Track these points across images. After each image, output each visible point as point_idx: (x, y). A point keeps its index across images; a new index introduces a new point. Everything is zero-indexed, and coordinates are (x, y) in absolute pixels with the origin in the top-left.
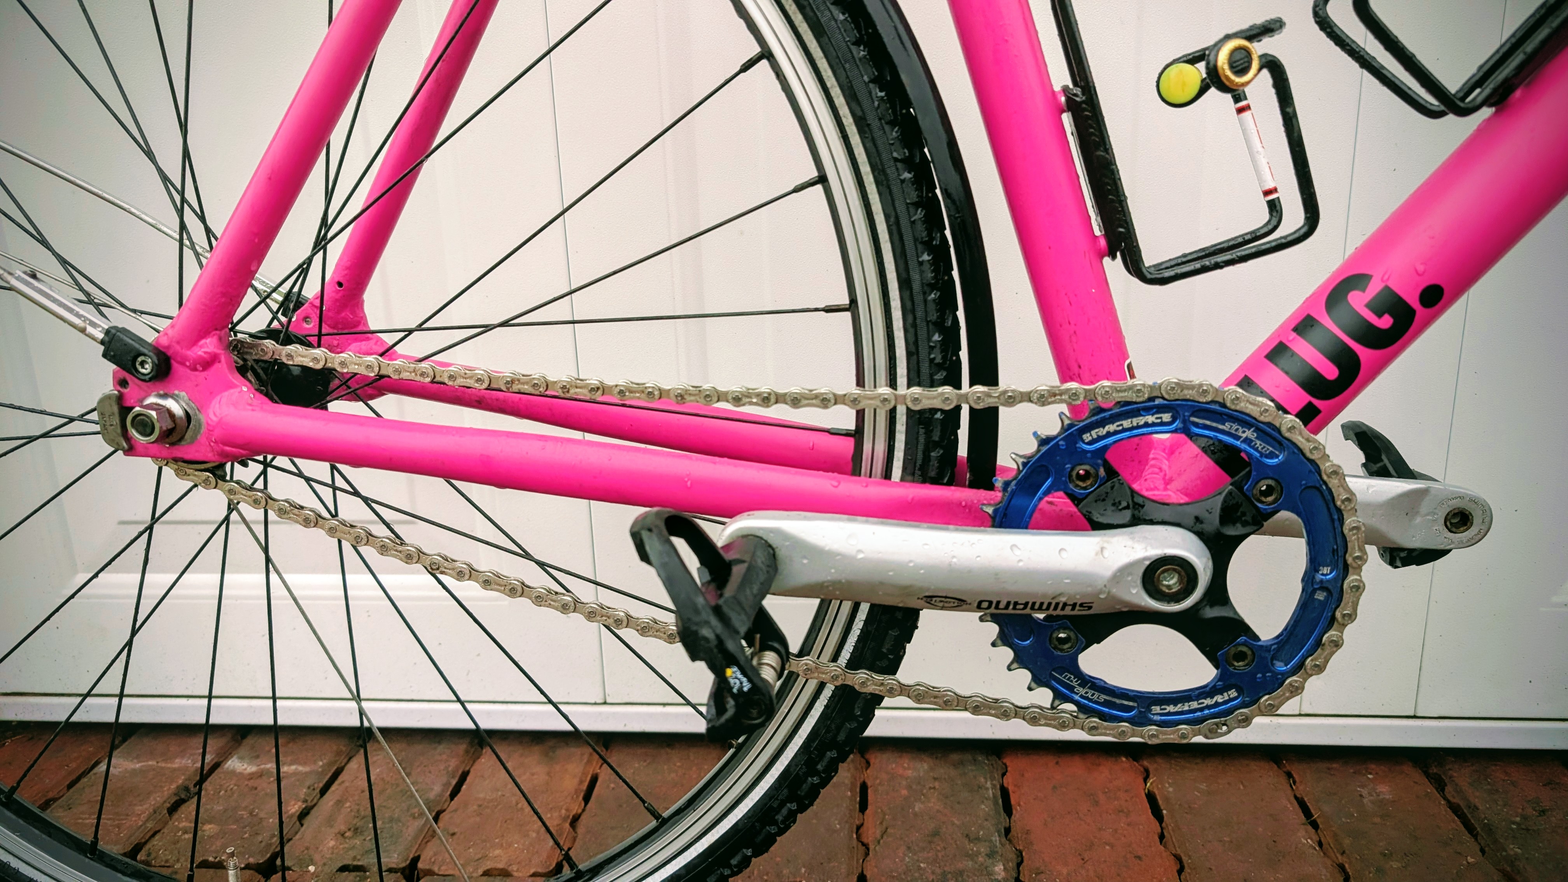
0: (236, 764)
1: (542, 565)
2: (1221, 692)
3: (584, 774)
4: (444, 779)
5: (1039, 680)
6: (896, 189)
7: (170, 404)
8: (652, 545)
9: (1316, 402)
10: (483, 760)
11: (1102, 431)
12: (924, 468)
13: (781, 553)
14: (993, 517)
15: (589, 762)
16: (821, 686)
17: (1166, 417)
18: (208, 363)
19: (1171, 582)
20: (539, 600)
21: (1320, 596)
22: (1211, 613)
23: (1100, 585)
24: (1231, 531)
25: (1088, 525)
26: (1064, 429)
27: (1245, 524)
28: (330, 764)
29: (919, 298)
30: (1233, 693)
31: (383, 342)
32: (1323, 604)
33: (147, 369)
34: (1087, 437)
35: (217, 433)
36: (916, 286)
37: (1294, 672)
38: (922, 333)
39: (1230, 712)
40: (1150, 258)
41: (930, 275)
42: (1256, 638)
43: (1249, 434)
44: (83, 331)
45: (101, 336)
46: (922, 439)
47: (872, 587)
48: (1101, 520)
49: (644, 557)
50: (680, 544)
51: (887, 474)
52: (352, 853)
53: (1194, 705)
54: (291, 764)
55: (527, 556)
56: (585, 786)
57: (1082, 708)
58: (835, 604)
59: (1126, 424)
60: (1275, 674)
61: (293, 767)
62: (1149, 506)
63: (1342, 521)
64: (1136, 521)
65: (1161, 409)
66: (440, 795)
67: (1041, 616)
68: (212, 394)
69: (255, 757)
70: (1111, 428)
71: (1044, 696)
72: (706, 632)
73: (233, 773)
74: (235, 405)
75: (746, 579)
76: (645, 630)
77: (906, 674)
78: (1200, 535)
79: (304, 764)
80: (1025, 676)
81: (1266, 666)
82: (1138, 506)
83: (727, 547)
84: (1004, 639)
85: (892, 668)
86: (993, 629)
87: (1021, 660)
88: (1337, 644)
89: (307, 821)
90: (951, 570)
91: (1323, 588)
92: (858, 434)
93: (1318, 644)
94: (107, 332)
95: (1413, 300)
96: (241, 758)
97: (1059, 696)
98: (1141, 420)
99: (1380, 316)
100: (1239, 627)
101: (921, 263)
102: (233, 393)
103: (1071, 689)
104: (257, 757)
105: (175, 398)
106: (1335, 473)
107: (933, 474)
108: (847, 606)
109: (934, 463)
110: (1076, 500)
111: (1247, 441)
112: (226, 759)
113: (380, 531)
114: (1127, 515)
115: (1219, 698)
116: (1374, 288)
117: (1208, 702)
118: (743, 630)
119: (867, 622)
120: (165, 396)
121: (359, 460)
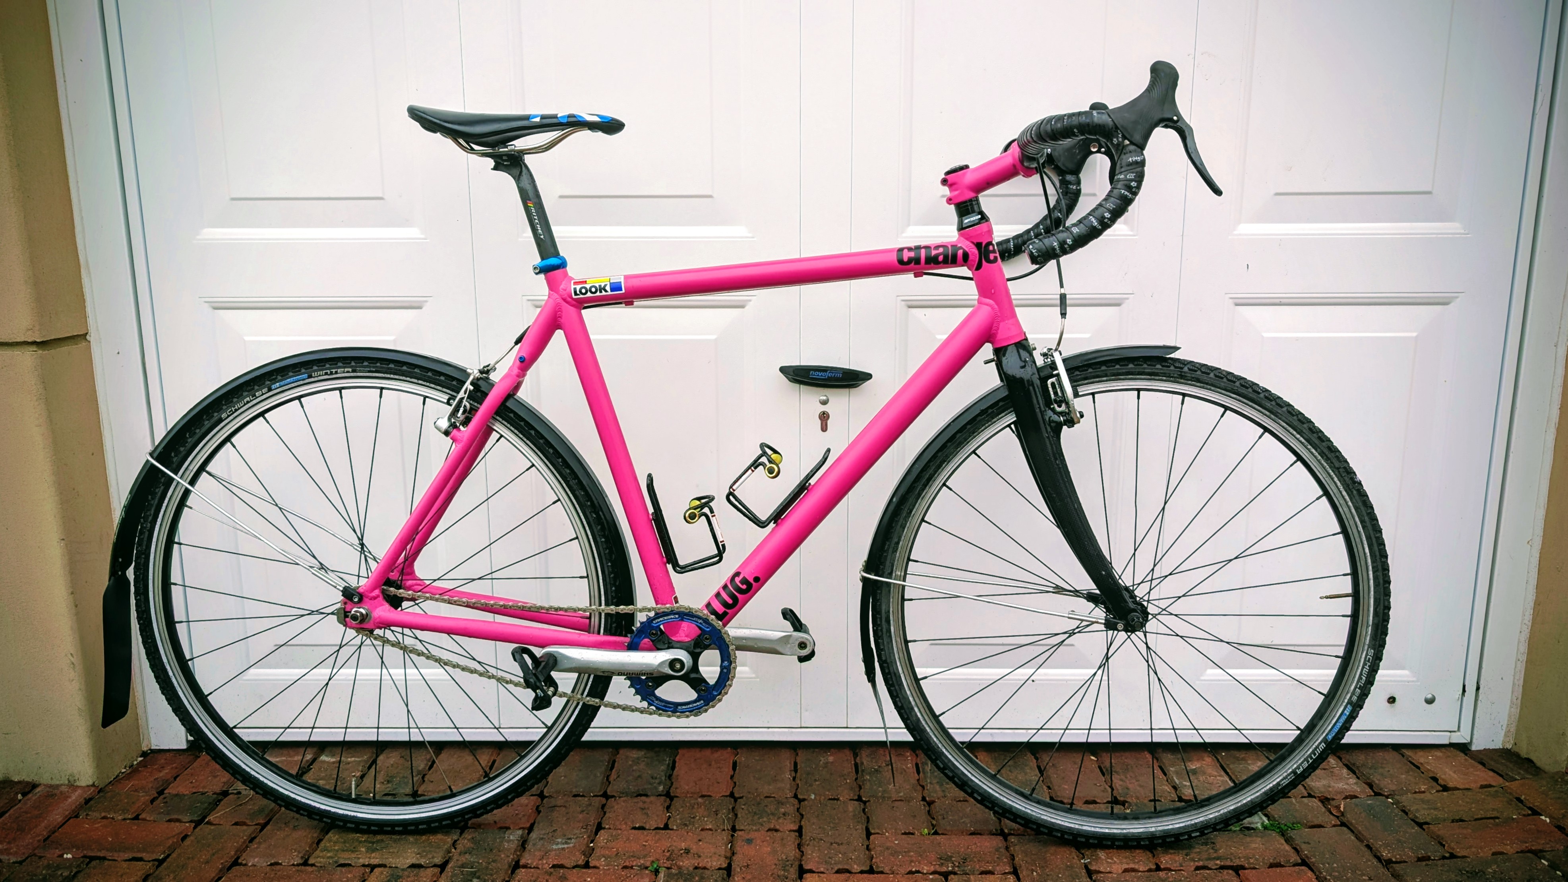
0: (323, 758)
1: (479, 662)
2: (698, 701)
3: (490, 759)
4: (425, 762)
5: (643, 699)
6: (600, 544)
7: (362, 610)
8: (517, 656)
9: (727, 611)
10: (442, 755)
11: (659, 620)
12: (610, 630)
13: (558, 659)
14: (627, 646)
15: (492, 755)
16: (578, 704)
17: (677, 616)
18: (375, 598)
19: (678, 666)
20: (481, 675)
21: (725, 671)
22: (693, 675)
23: (654, 667)
24: (698, 650)
25: (655, 648)
26: (648, 619)
27: (701, 648)
28: (370, 758)
29: (607, 577)
30: (702, 702)
31: (425, 584)
32: (726, 673)
33: (356, 600)
34: (654, 622)
35: (378, 620)
36: (607, 572)
37: (719, 694)
38: (609, 587)
39: (702, 707)
40: (682, 562)
41: (610, 570)
42: (708, 684)
43: (701, 621)
44: (335, 587)
45: (342, 589)
46: (609, 620)
47: (596, 669)
48: (659, 647)
49: (515, 660)
50: (526, 656)
51: (599, 633)
52: (388, 789)
53: (691, 706)
54: (351, 757)
55: (474, 659)
56: (490, 764)
57: (657, 708)
58: (583, 675)
59: (666, 618)
60: (714, 695)
61: (353, 759)
62: (673, 643)
63: (729, 647)
64: (669, 648)
65: (675, 614)
66: (425, 768)
67: (644, 678)
68: (376, 607)
69: (333, 756)
70: (661, 619)
71: (645, 704)
72: (531, 680)
73: (324, 762)
74: (384, 611)
75: (544, 667)
76: (516, 685)
77: (607, 698)
78: (688, 652)
79: (358, 757)
80: (639, 697)
81: (711, 693)
82: (669, 643)
83: (541, 657)
84: (632, 686)
85: (602, 697)
86: (628, 683)
87: (637, 692)
88: (730, 686)
89: (365, 779)
90: (609, 663)
91: (725, 668)
92: (590, 618)
93: (725, 686)
94: (344, 588)
95: (751, 581)
96: (327, 756)
97: (650, 704)
98: (670, 617)
99: (742, 585)
100: (703, 681)
101: (608, 566)
102: (383, 607)
103: (653, 701)
104: (334, 755)
105: (363, 608)
106: (725, 633)
107: (613, 631)
108: (586, 675)
109: (614, 629)
110: (653, 641)
111: (701, 623)
112: (319, 757)
113: (426, 652)
114: (666, 646)
115: (698, 704)
116: (741, 577)
117: (695, 705)
118: (542, 680)
119: (592, 682)
120: (359, 608)
121: (423, 628)
